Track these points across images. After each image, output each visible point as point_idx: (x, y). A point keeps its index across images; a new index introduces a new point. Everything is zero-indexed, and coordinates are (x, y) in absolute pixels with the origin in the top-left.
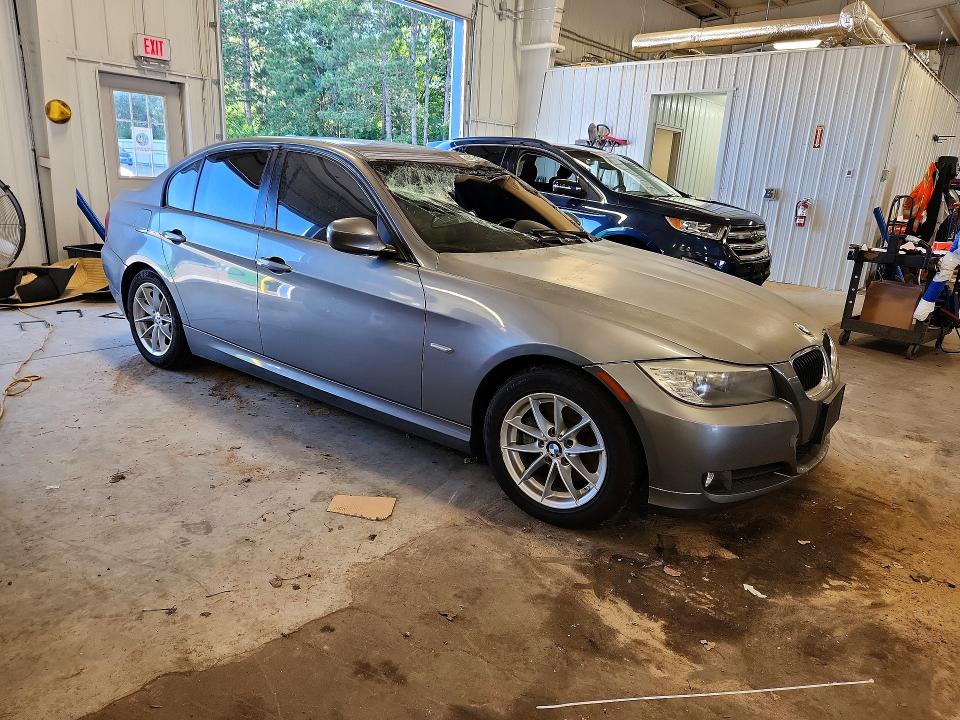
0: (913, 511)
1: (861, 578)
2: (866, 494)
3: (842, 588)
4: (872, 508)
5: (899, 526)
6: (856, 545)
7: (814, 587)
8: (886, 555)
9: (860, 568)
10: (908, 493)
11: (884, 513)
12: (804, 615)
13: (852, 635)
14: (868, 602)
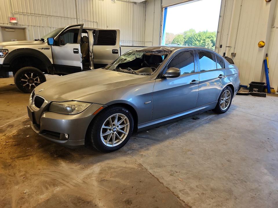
0: (7, 161)
1: (11, 137)
2: (25, 158)
3: (13, 134)
4: (20, 154)
5: (9, 153)
6: (16, 143)
7: (18, 131)
8: (8, 145)
9: (13, 139)
10: (13, 168)
11: (16, 155)
12: (16, 128)
13: (6, 130)
14: (7, 135)
